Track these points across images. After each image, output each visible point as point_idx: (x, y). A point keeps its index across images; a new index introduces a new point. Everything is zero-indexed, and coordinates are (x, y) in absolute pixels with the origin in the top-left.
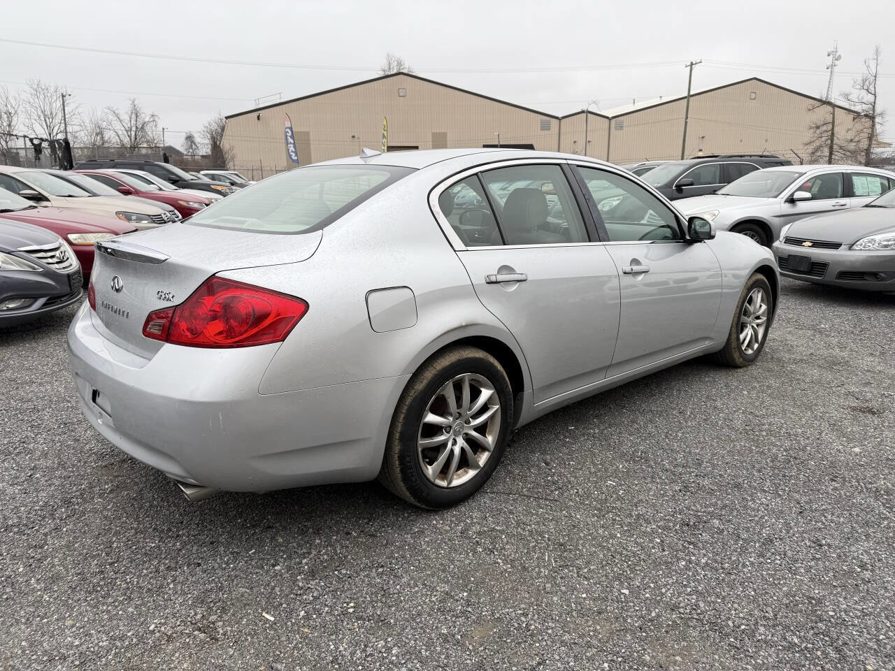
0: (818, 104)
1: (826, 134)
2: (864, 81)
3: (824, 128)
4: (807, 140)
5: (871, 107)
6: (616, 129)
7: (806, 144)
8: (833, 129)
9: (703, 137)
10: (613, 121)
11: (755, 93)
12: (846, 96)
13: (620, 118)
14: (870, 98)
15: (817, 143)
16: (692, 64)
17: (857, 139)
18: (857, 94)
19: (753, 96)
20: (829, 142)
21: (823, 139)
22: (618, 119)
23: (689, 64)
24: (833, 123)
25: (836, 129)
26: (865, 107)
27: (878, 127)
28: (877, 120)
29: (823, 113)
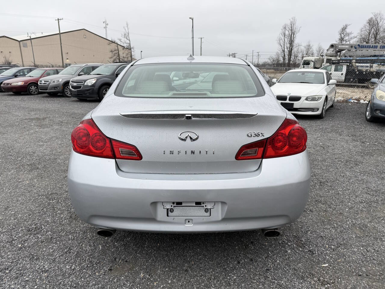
0: (111, 42)
1: (116, 54)
2: (125, 35)
3: (115, 52)
4: (110, 56)
5: (129, 45)
6: (24, 46)
7: (110, 58)
8: (118, 53)
9: (67, 53)
10: (21, 43)
11: (85, 35)
12: (120, 40)
13: (25, 42)
14: (128, 41)
15: (114, 58)
16: (58, 20)
17: (127, 57)
18: (123, 39)
19: (85, 36)
20: (118, 57)
21: (116, 56)
22: (23, 42)
23: (57, 19)
24: (118, 50)
25: (119, 52)
26: (127, 45)
27: (132, 53)
28: (132, 50)
29: (113, 46)
